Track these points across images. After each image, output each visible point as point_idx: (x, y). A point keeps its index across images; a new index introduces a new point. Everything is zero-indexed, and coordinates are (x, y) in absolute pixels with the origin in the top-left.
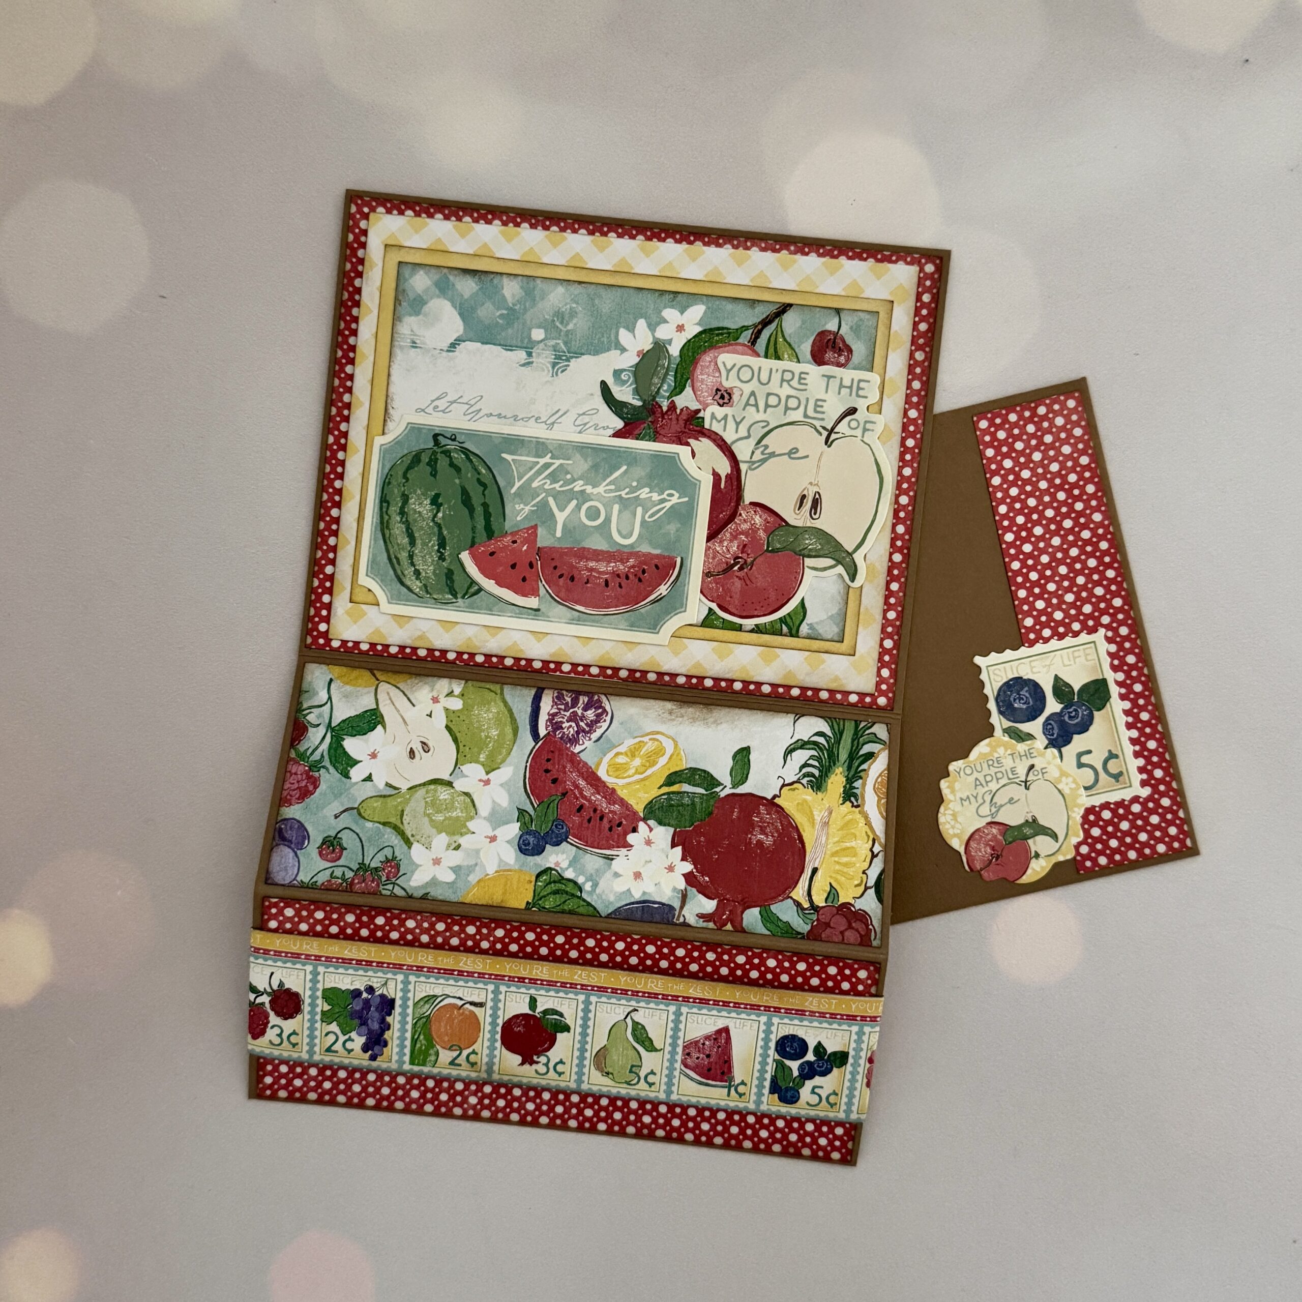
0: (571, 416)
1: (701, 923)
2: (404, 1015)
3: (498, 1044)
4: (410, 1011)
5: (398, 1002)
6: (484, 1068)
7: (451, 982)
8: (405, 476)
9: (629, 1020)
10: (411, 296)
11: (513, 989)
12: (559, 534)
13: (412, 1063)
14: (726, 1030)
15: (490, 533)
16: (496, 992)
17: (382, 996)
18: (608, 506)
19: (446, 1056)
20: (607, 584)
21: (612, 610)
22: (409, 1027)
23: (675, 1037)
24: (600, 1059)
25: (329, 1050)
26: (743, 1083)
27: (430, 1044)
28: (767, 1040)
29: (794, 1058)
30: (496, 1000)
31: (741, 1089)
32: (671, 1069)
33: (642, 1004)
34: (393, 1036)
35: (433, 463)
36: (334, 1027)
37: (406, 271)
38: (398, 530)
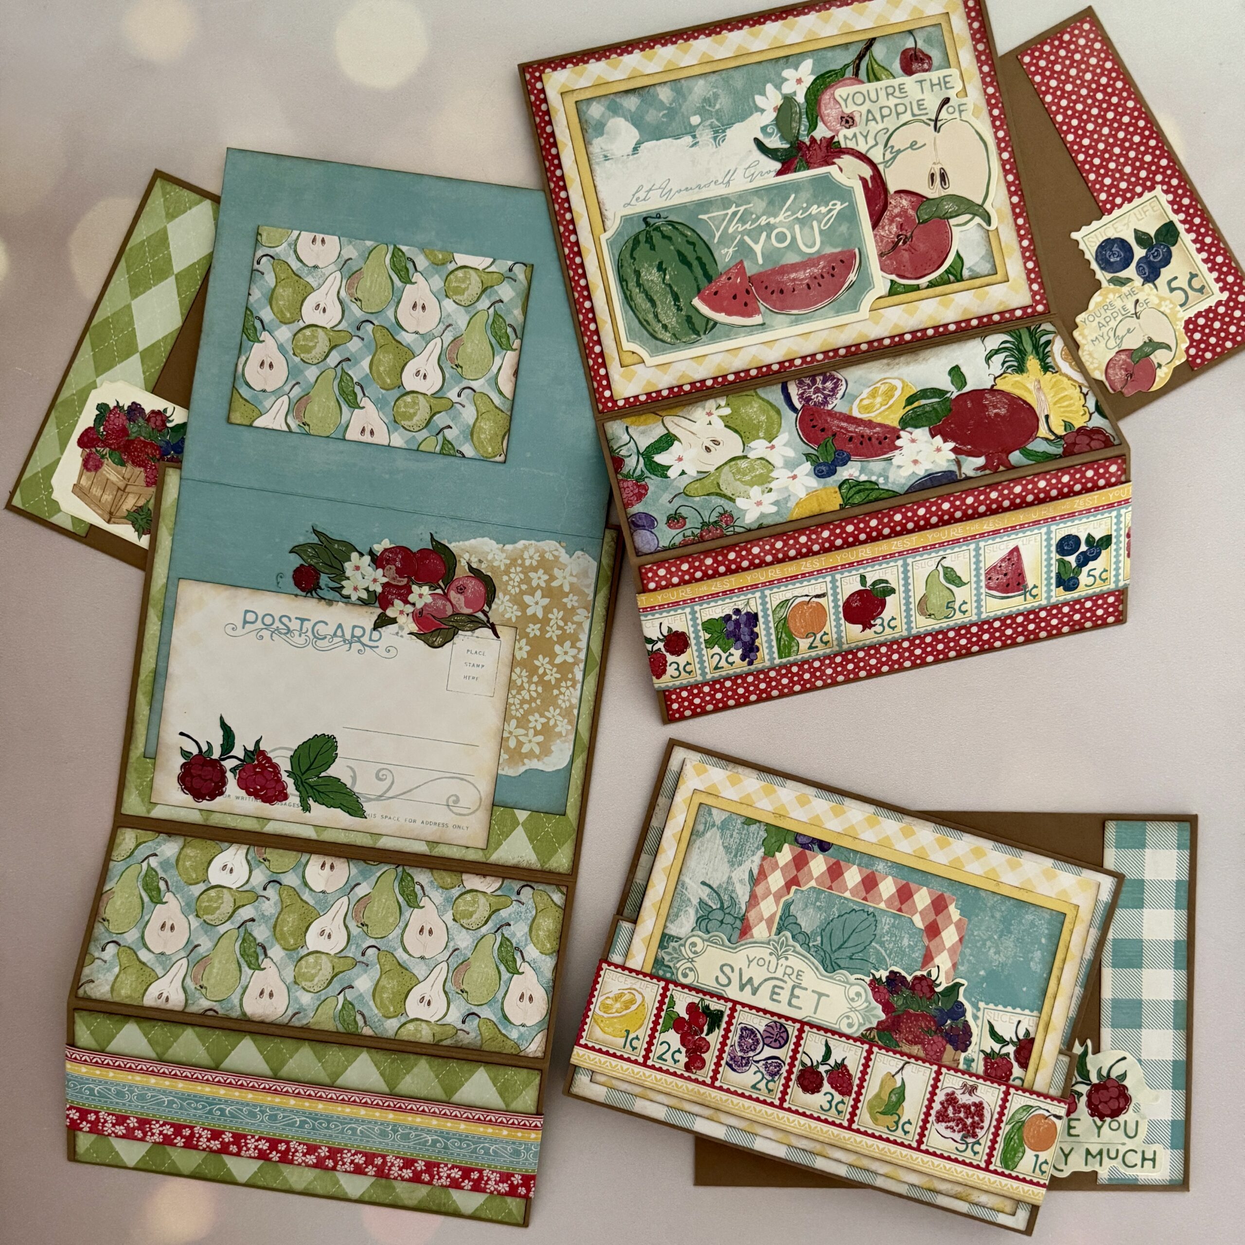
0: (740, 172)
1: (979, 473)
2: (767, 623)
3: (842, 621)
4: (771, 618)
5: (760, 614)
6: (835, 643)
7: (798, 585)
8: (632, 257)
9: (940, 568)
10: (593, 123)
11: (846, 574)
12: (760, 261)
13: (780, 657)
14: (1016, 549)
15: (709, 278)
16: (833, 581)
17: (748, 614)
18: (791, 228)
19: (804, 644)
20: (809, 287)
21: (819, 305)
22: (772, 631)
23: (977, 569)
24: (923, 607)
25: (716, 668)
26: (1035, 587)
27: (791, 638)
28: (1049, 546)
29: (1070, 553)
30: (834, 588)
31: (1034, 592)
32: (978, 595)
33: (949, 551)
34: (761, 642)
35: (649, 240)
36: (717, 649)
37: (584, 107)
38: (640, 299)
